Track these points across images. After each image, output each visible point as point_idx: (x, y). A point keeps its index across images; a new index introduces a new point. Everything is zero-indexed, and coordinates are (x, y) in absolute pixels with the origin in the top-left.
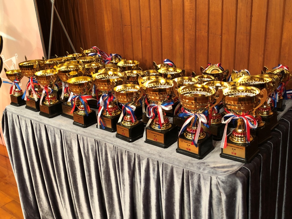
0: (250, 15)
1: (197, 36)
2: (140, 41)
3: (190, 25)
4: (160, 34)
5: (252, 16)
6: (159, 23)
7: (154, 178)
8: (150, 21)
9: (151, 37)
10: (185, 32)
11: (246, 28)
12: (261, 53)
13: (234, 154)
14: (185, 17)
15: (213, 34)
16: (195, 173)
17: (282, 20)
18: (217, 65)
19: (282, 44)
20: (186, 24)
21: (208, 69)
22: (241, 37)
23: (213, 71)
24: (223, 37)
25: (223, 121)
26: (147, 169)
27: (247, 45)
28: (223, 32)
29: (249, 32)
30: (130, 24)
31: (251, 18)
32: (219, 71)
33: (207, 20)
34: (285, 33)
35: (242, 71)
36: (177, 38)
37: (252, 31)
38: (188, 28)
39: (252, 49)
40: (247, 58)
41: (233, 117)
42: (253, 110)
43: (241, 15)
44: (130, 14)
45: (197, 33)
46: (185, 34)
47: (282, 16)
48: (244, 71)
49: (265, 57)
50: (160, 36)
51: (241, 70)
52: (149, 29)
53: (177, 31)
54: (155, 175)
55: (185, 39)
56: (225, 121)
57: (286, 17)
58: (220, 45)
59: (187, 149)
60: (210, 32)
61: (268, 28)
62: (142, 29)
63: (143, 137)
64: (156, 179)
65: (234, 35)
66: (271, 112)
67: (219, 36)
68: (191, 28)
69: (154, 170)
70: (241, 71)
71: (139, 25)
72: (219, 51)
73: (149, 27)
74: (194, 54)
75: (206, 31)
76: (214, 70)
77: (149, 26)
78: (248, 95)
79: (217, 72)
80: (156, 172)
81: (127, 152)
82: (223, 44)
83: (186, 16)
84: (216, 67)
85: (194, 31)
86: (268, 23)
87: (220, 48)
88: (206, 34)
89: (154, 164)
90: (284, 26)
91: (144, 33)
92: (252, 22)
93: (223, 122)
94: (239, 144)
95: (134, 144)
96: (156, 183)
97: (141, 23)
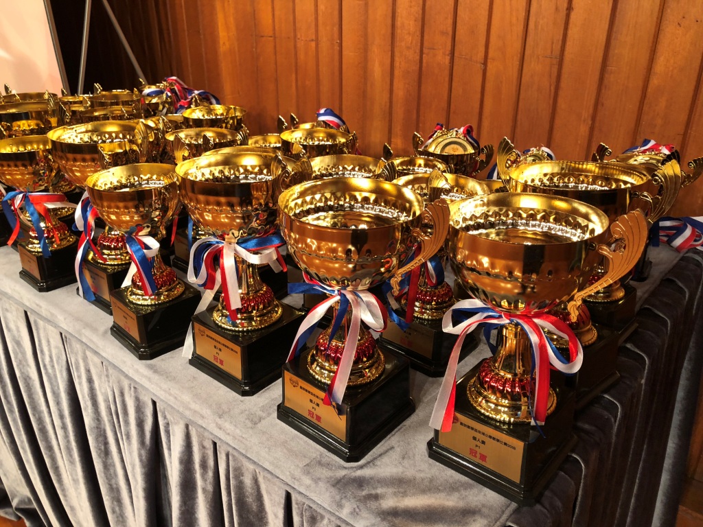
0: (565, 5)
1: (424, 65)
2: (294, 76)
3: (409, 34)
4: (337, 57)
5: (573, 9)
6: (336, 29)
7: (204, 490)
8: (317, 25)
9: (318, 65)
10: (397, 54)
11: (553, 43)
12: (586, 113)
13: (478, 455)
14: (397, 14)
15: (465, 58)
16: (322, 517)
17: (657, 18)
18: (462, 129)
19: (649, 90)
20: (398, 31)
21: (433, 141)
22: (537, 68)
23: (448, 148)
24: (488, 68)
25: (446, 327)
26: (186, 457)
27: (550, 90)
28: (491, 54)
29: (558, 53)
30: (271, 34)
31: (568, 16)
32: (465, 149)
33: (450, 21)
34: (662, 59)
35: (534, 150)
36: (377, 70)
37: (566, 53)
38: (403, 44)
39: (562, 104)
40: (547, 126)
41: (486, 314)
42: (572, 299)
43: (541, 6)
44: (273, 8)
45: (424, 56)
46: (397, 59)
47: (657, 9)
48: (539, 150)
49: (597, 124)
50: (337, 64)
51: (531, 149)
52: (313, 44)
53: (376, 50)
54: (208, 481)
55: (397, 73)
56: (454, 326)
57: (669, 11)
58: (479, 89)
59: (310, 414)
60: (456, 55)
61: (613, 43)
62: (298, 45)
63: (183, 345)
64: (210, 496)
65: (516, 63)
66: (617, 289)
67: (479, 65)
68: (412, 43)
69: (204, 465)
70: (529, 151)
71: (292, 35)
72: (477, 105)
73: (312, 40)
74: (415, 111)
75: (448, 52)
76: (452, 146)
77: (314, 38)
78: (553, 232)
79: (460, 151)
80: (210, 474)
81: (132, 389)
82: (489, 86)
83: (399, 11)
84: (456, 134)
85: (418, 51)
86: (615, 29)
87: (479, 96)
88: (448, 58)
89: (204, 447)
90: (661, 36)
91: (302, 56)
92: (571, 25)
93: (448, 328)
94: (500, 422)
95: (151, 367)
96: (210, 506)
97: (295, 30)
